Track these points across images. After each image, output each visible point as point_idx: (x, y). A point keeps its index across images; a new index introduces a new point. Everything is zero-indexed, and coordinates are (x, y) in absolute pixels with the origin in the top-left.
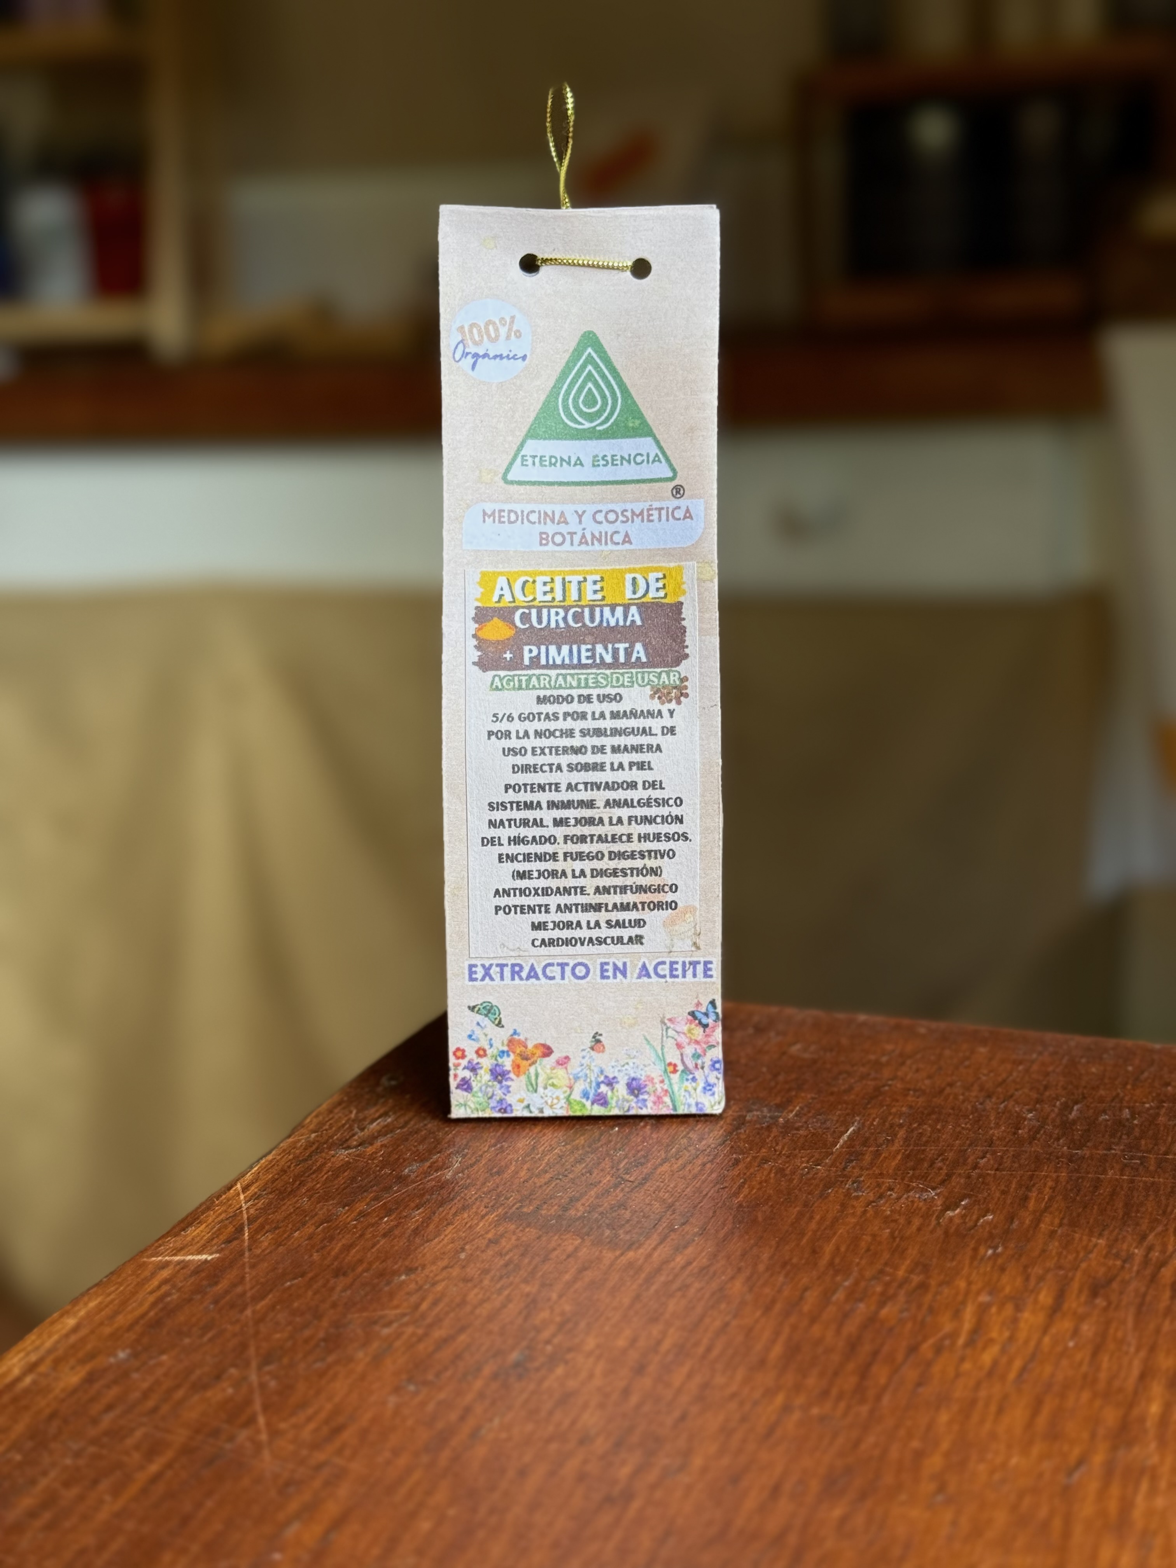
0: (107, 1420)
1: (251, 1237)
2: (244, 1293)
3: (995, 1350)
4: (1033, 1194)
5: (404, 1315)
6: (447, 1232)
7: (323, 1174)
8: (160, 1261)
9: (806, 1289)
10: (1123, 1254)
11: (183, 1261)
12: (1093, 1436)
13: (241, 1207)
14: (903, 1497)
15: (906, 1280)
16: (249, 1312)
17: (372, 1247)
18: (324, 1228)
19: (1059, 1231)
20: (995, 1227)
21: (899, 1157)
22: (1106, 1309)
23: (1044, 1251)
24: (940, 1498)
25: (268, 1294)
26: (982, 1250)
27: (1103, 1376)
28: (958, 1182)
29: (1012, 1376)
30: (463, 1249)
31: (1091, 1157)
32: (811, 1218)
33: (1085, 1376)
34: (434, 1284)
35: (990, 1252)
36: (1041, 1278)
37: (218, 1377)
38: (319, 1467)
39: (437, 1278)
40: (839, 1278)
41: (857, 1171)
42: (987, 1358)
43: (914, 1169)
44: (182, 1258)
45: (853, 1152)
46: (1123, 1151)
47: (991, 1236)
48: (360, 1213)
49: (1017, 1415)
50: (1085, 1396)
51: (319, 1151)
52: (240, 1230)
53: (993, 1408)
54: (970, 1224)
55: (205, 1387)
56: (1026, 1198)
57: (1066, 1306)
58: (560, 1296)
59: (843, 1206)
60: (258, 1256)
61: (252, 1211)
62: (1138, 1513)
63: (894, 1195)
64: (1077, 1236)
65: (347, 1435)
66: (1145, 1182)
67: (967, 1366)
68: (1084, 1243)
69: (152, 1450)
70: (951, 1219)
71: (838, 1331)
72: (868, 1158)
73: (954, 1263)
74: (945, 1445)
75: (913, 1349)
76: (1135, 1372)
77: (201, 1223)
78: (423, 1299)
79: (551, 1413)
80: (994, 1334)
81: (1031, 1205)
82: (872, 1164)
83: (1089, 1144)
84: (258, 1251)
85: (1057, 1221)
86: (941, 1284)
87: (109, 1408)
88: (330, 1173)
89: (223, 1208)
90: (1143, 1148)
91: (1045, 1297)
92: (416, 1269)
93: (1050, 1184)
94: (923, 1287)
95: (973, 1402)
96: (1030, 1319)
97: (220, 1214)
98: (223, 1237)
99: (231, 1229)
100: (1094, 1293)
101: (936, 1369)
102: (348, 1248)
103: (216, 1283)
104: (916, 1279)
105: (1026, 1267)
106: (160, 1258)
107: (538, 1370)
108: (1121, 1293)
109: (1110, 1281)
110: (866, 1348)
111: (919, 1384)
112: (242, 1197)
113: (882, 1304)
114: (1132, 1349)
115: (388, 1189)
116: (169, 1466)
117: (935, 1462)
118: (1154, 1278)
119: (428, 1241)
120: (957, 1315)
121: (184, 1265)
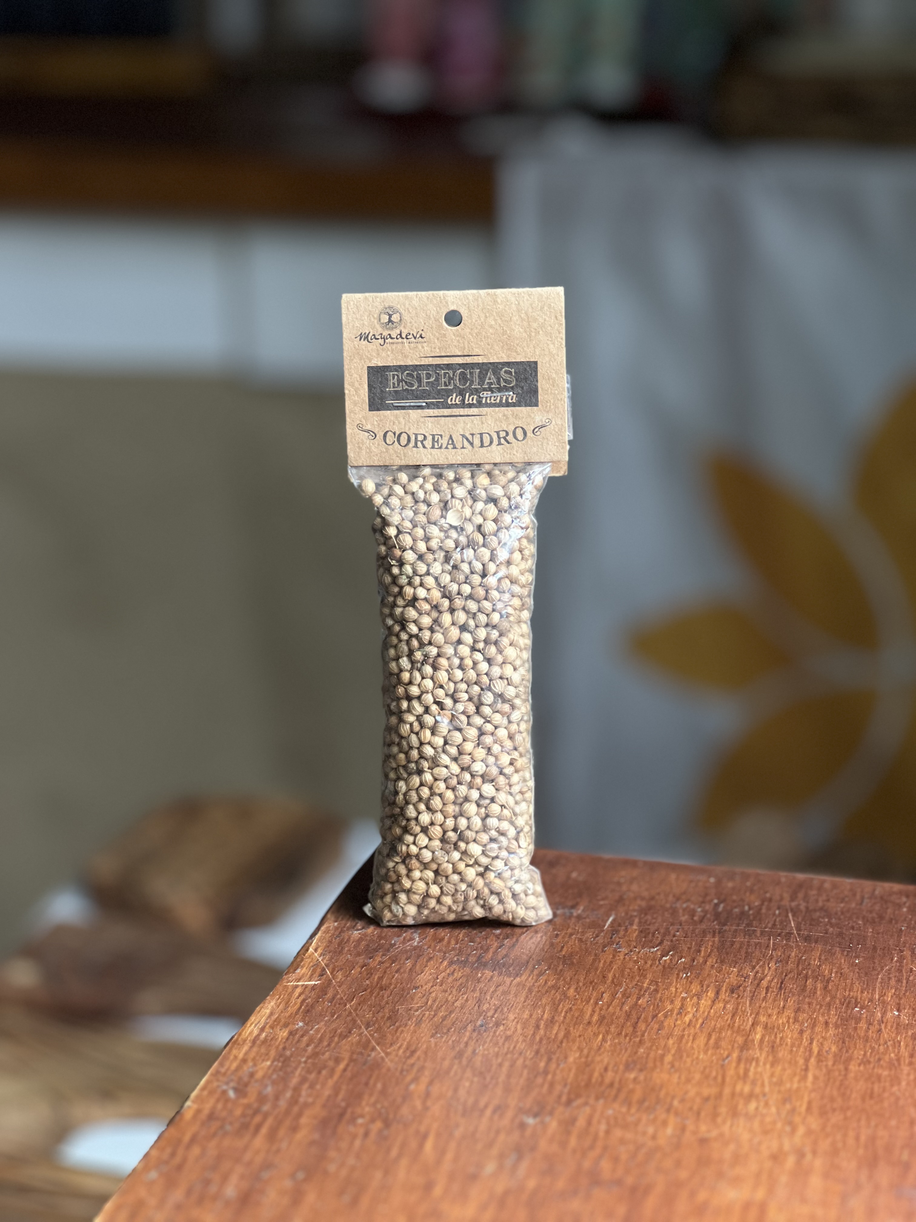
0: (310, 1048)
1: (331, 973)
2: (342, 998)
3: (690, 1016)
4: (703, 949)
5: (422, 1007)
6: (426, 970)
7: (351, 942)
8: (293, 985)
9: (603, 993)
10: (745, 975)
11: (304, 985)
12: (733, 1047)
13: (318, 960)
14: (658, 1070)
15: (648, 988)
16: (348, 1006)
17: (393, 978)
18: (365, 970)
19: (716, 966)
20: (686, 964)
21: (637, 932)
22: (737, 998)
23: (708, 975)
24: (673, 1070)
25: (354, 997)
26: (681, 974)
27: (736, 1025)
28: (667, 943)
29: (698, 1026)
30: (438, 979)
31: (730, 931)
32: (600, 961)
33: (729, 1025)
34: (430, 993)
35: (684, 975)
36: (708, 986)
37: (350, 1032)
38: (413, 1065)
39: (431, 991)
40: (617, 989)
41: (617, 940)
42: (687, 1019)
43: (645, 937)
44: (303, 983)
45: (614, 929)
46: (745, 927)
47: (684, 967)
48: (380, 962)
49: (701, 1040)
50: (729, 1032)
51: (342, 931)
52: (324, 970)
53: (691, 1038)
54: (675, 963)
55: (346, 1037)
56: (699, 951)
57: (720, 997)
58: (491, 998)
59: (614, 956)
60: (339, 982)
61: (325, 961)
62: (751, 1074)
63: (637, 950)
64: (724, 967)
65: (418, 1053)
66: (755, 942)
67: (679, 1022)
68: (727, 971)
69: (337, 1061)
70: (665, 961)
71: (621, 1009)
72: (622, 933)
73: (669, 981)
74: (673, 1052)
75: (655, 1016)
76: (750, 1023)
77: (302, 967)
78: (428, 1000)
79: (503, 1044)
80: (689, 1010)
81: (702, 954)
82: (624, 936)
83: (728, 924)
84: (338, 980)
85: (714, 961)
86: (664, 989)
87: (308, 1045)
88: (354, 943)
89: (310, 960)
90: (754, 925)
91: (711, 994)
92: (419, 987)
93: (710, 943)
94: (656, 991)
95: (683, 1036)
96: (705, 1003)
97: (310, 963)
98: (317, 974)
99: (319, 970)
100: (732, 992)
101: (666, 1024)
102: (381, 978)
103: (326, 994)
104: (652, 988)
105: (701, 981)
106: (292, 983)
107: (492, 1028)
108: (744, 991)
109: (739, 987)
110: (634, 1016)
111: (659, 1030)
112: (316, 955)
113: (639, 999)
114: (749, 1014)
115: (388, 950)
116: (348, 1065)
117: (669, 1058)
118: (758, 985)
119: (418, 975)
120: (672, 1002)
121: (306, 986)
